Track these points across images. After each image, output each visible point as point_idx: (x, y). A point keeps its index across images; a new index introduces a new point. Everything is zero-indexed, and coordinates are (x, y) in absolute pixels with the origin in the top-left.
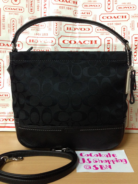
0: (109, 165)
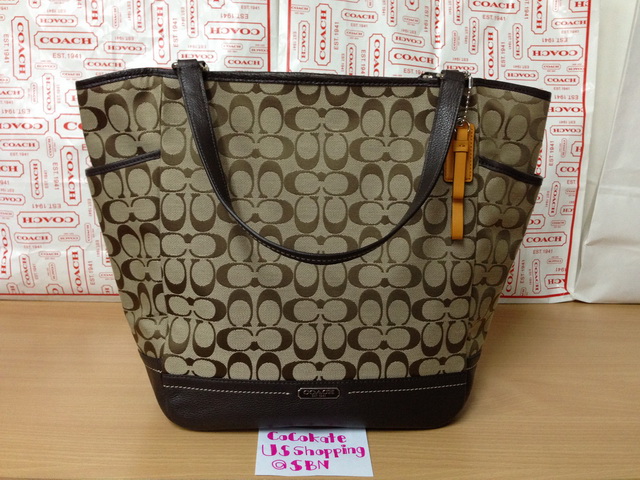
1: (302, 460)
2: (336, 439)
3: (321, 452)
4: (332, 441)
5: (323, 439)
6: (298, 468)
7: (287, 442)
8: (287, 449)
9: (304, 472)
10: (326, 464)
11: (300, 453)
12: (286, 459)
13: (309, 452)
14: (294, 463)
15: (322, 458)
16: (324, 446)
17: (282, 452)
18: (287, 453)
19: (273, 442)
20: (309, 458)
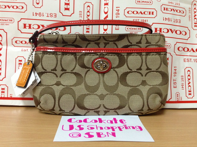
0: (112, 133)
1: (94, 132)
2: (118, 122)
3: (109, 128)
4: (116, 122)
5: (109, 122)
6: (91, 136)
7: (83, 123)
8: (82, 127)
9: (96, 138)
10: (114, 134)
11: (92, 128)
12: (81, 132)
13: (99, 128)
14: (88, 134)
15: (110, 131)
16: (110, 125)
17: (78, 128)
18: (81, 129)
19: (71, 124)
20: (99, 131)
